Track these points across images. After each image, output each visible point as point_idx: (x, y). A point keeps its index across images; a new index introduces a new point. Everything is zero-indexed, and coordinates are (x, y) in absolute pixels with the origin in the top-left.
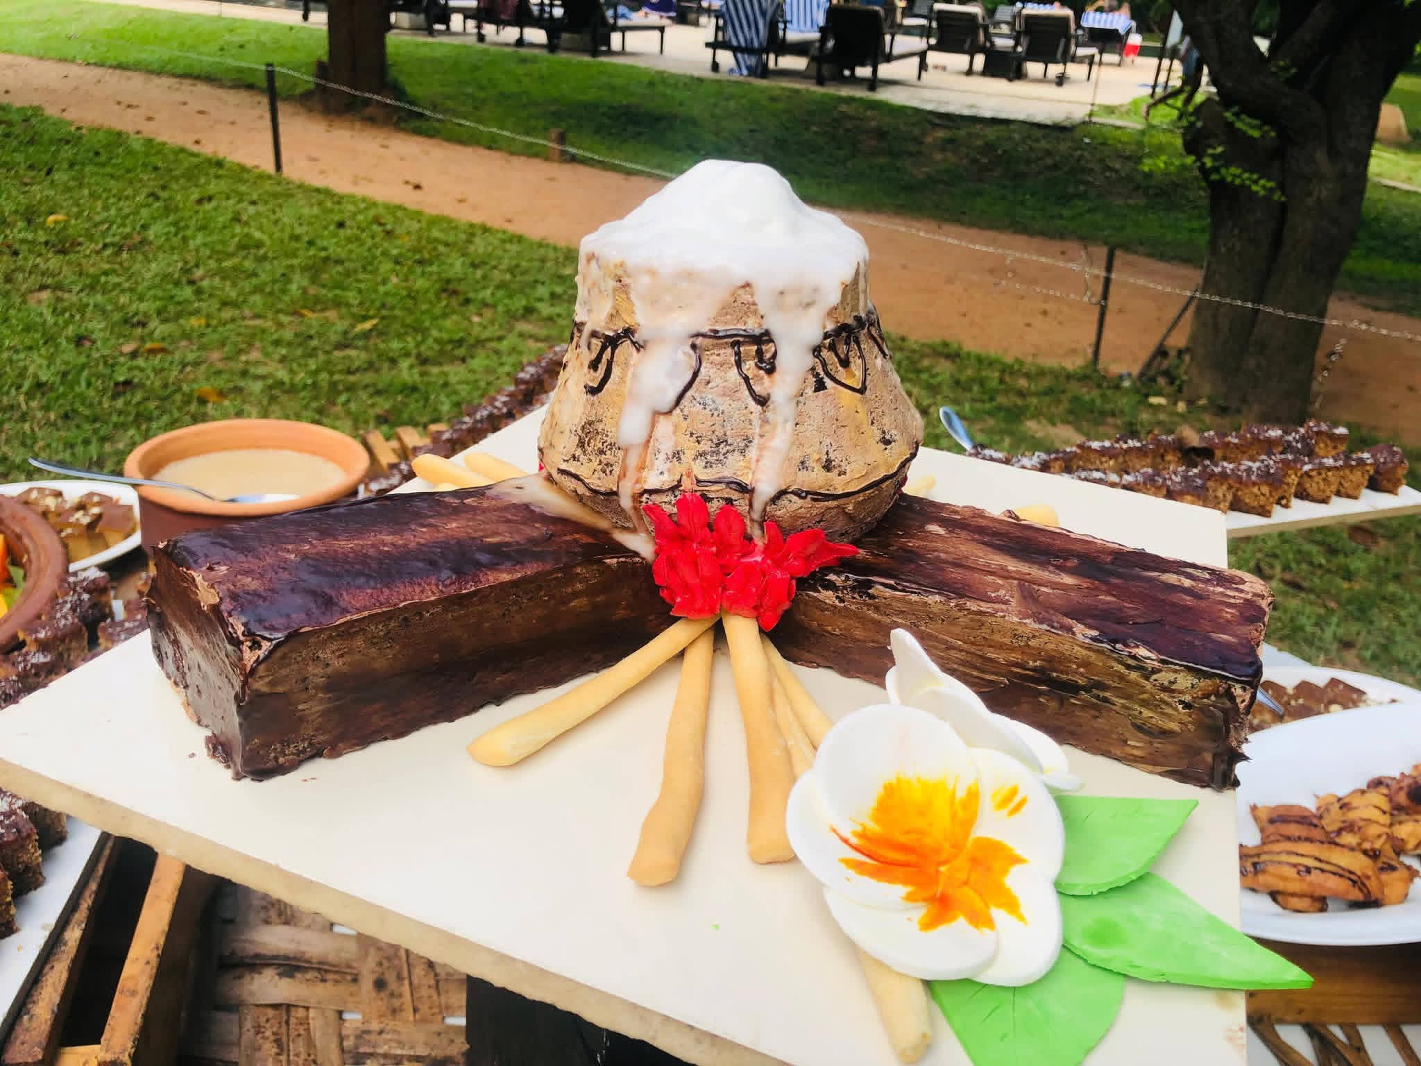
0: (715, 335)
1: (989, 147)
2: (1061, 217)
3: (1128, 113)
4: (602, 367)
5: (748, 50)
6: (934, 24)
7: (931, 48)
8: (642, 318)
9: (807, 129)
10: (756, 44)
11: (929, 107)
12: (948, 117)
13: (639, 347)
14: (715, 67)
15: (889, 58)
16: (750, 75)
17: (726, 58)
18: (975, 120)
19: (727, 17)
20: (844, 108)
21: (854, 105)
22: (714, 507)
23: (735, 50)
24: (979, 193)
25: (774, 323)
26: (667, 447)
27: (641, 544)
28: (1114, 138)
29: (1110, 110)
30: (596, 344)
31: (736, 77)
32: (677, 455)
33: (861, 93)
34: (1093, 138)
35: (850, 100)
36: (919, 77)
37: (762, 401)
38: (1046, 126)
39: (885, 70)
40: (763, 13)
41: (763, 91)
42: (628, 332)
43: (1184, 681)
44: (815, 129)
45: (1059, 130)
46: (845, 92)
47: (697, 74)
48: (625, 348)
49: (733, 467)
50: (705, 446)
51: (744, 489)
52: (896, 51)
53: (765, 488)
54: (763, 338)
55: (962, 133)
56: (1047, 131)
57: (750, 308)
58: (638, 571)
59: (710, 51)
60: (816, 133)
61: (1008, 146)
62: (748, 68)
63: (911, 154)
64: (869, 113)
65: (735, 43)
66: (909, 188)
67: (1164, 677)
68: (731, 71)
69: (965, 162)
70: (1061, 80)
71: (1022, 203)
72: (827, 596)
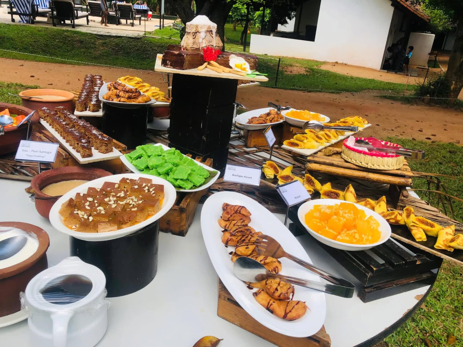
0: (207, 31)
1: (117, 45)
2: (144, 64)
3: (155, 33)
4: (195, 36)
5: (25, 14)
6: (89, 8)
7: (89, 15)
8: (200, 30)
9: (55, 41)
10: (28, 13)
11: (95, 33)
12: (101, 36)
13: (199, 33)
14: (13, 20)
15: (77, 18)
16: (27, 23)
17: (17, 17)
18: (110, 37)
19: (15, 3)
20: (66, 34)
21: (69, 33)
22: (210, 48)
23: (20, 15)
24: (117, 59)
25: (212, 30)
26: (204, 42)
27: (202, 53)
28: (153, 41)
29: (150, 33)
30: (194, 34)
31: (22, 23)
32: (206, 43)
33: (70, 29)
34: (147, 41)
35: (68, 31)
36: (88, 24)
37: (212, 37)
38: (133, 38)
39: (77, 22)
40: (29, 2)
41: (35, 28)
42: (198, 32)
43: (252, 60)
44: (57, 40)
45: (136, 39)
46: (65, 28)
47: (7, 23)
48: (198, 33)
49: (211, 44)
50: (208, 42)
51: (213, 46)
52: (79, 15)
53: (215, 46)
54: (211, 31)
55: (108, 41)
56: (134, 39)
57: (210, 28)
58: (202, 56)
59: (10, 15)
60: (58, 42)
61: (123, 44)
62: (26, 21)
63: (92, 48)
64: (75, 35)
65: (19, 12)
66: (95, 58)
67: (251, 60)
68: (20, 21)
69: (110, 49)
70: (132, 25)
71: (131, 61)
72: (219, 58)
